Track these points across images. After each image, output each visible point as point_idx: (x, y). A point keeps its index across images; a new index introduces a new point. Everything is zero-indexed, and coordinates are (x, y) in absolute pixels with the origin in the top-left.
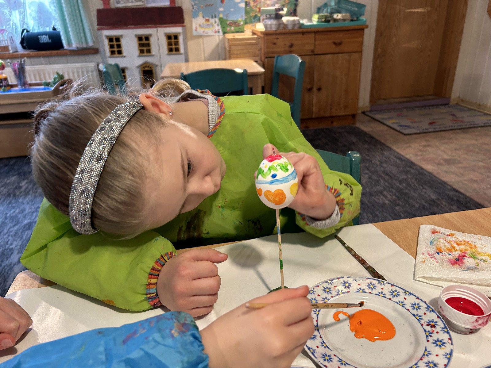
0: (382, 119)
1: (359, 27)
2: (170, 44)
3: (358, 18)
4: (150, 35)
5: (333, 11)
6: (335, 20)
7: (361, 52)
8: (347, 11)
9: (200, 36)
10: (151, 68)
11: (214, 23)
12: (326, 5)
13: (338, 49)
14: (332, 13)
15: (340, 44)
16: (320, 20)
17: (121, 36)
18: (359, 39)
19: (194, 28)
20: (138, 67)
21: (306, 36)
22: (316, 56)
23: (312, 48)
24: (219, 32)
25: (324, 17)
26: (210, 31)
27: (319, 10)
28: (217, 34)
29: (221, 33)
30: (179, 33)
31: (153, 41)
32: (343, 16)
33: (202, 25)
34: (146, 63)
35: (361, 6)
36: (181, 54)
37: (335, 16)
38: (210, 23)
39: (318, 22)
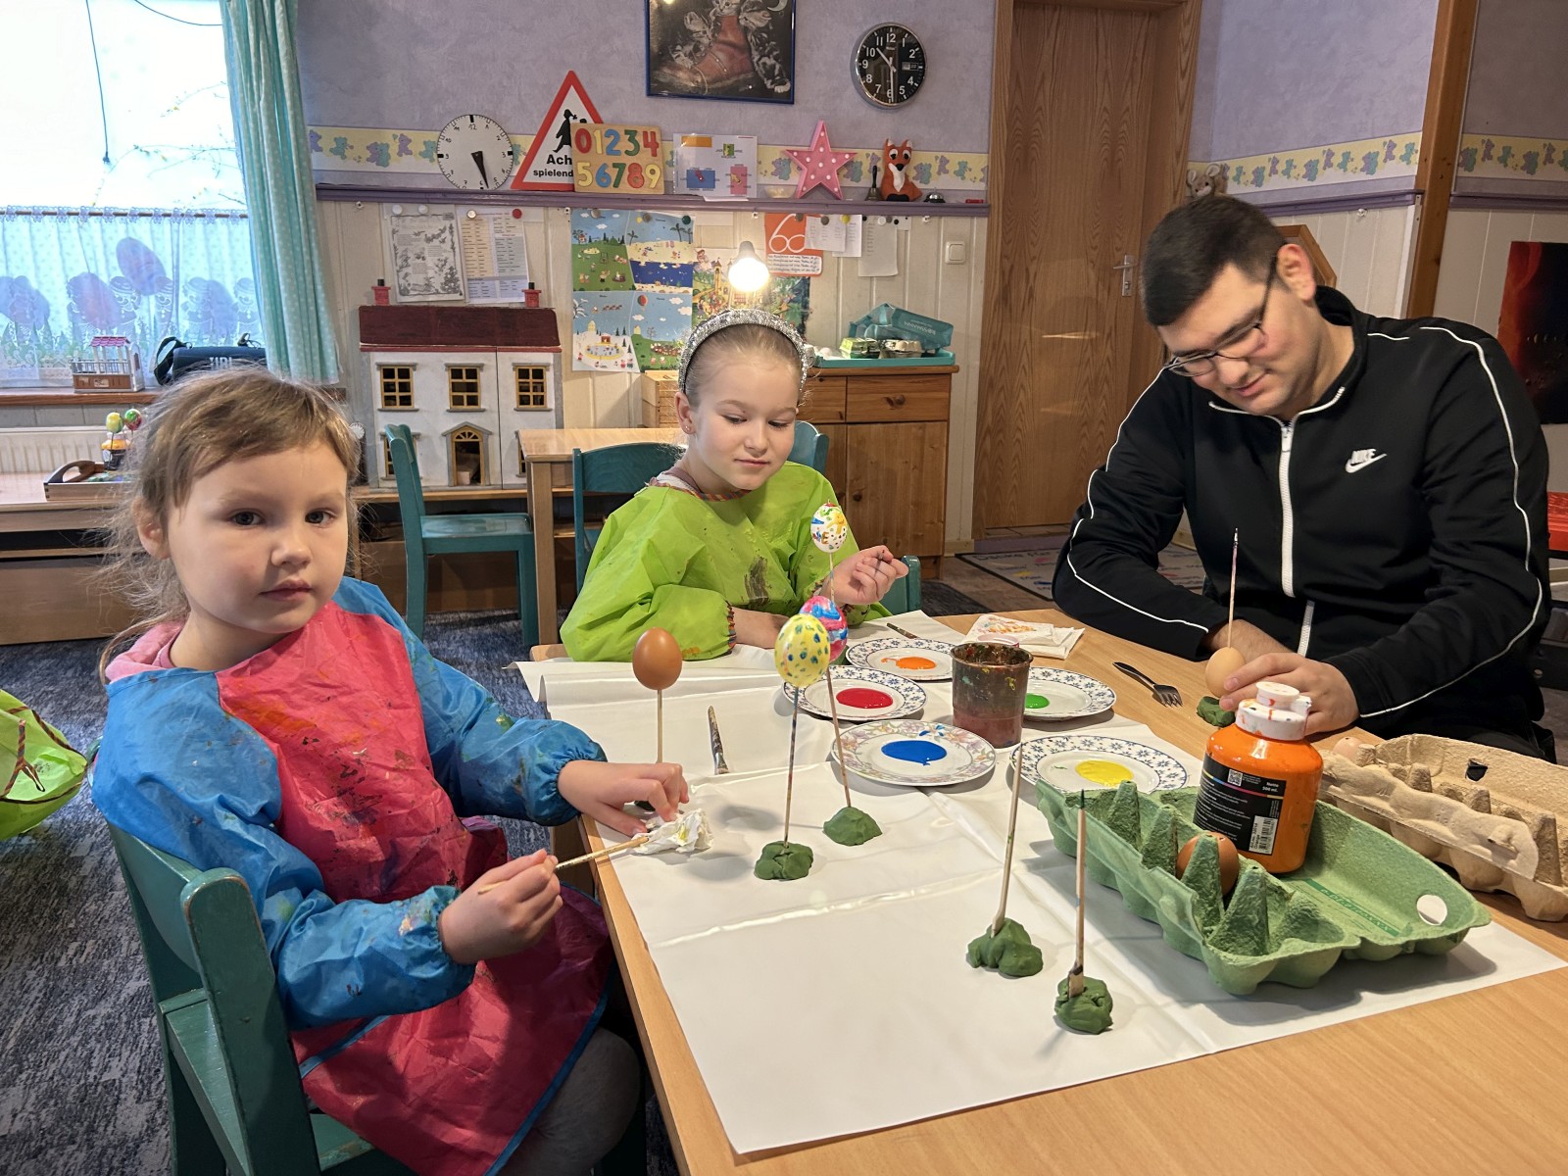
0: (1001, 569)
1: (941, 370)
2: (522, 388)
3: (937, 350)
4: (481, 366)
5: (885, 334)
6: (889, 354)
7: (947, 421)
8: (913, 335)
9: (589, 373)
10: (475, 437)
11: (620, 345)
12: (869, 320)
13: (895, 414)
14: (882, 338)
15: (901, 402)
16: (857, 353)
17: (414, 366)
18: (943, 395)
19: (576, 356)
20: (444, 435)
21: (827, 383)
22: (849, 427)
23: (843, 410)
24: (631, 366)
25: (866, 346)
26: (610, 364)
27: (853, 330)
28: (627, 369)
29: (636, 368)
30: (547, 366)
31: (484, 379)
32: (905, 345)
33: (594, 350)
34: (466, 426)
35: (944, 327)
36: (550, 410)
37: (889, 344)
38: (612, 345)
39: (852, 355)
